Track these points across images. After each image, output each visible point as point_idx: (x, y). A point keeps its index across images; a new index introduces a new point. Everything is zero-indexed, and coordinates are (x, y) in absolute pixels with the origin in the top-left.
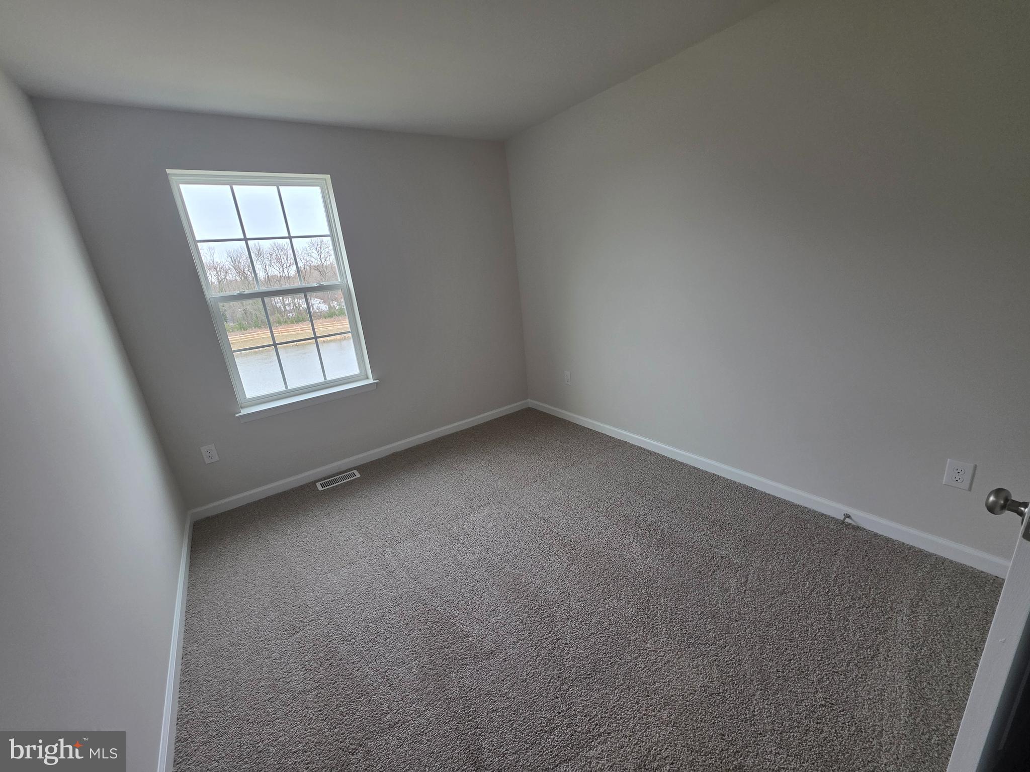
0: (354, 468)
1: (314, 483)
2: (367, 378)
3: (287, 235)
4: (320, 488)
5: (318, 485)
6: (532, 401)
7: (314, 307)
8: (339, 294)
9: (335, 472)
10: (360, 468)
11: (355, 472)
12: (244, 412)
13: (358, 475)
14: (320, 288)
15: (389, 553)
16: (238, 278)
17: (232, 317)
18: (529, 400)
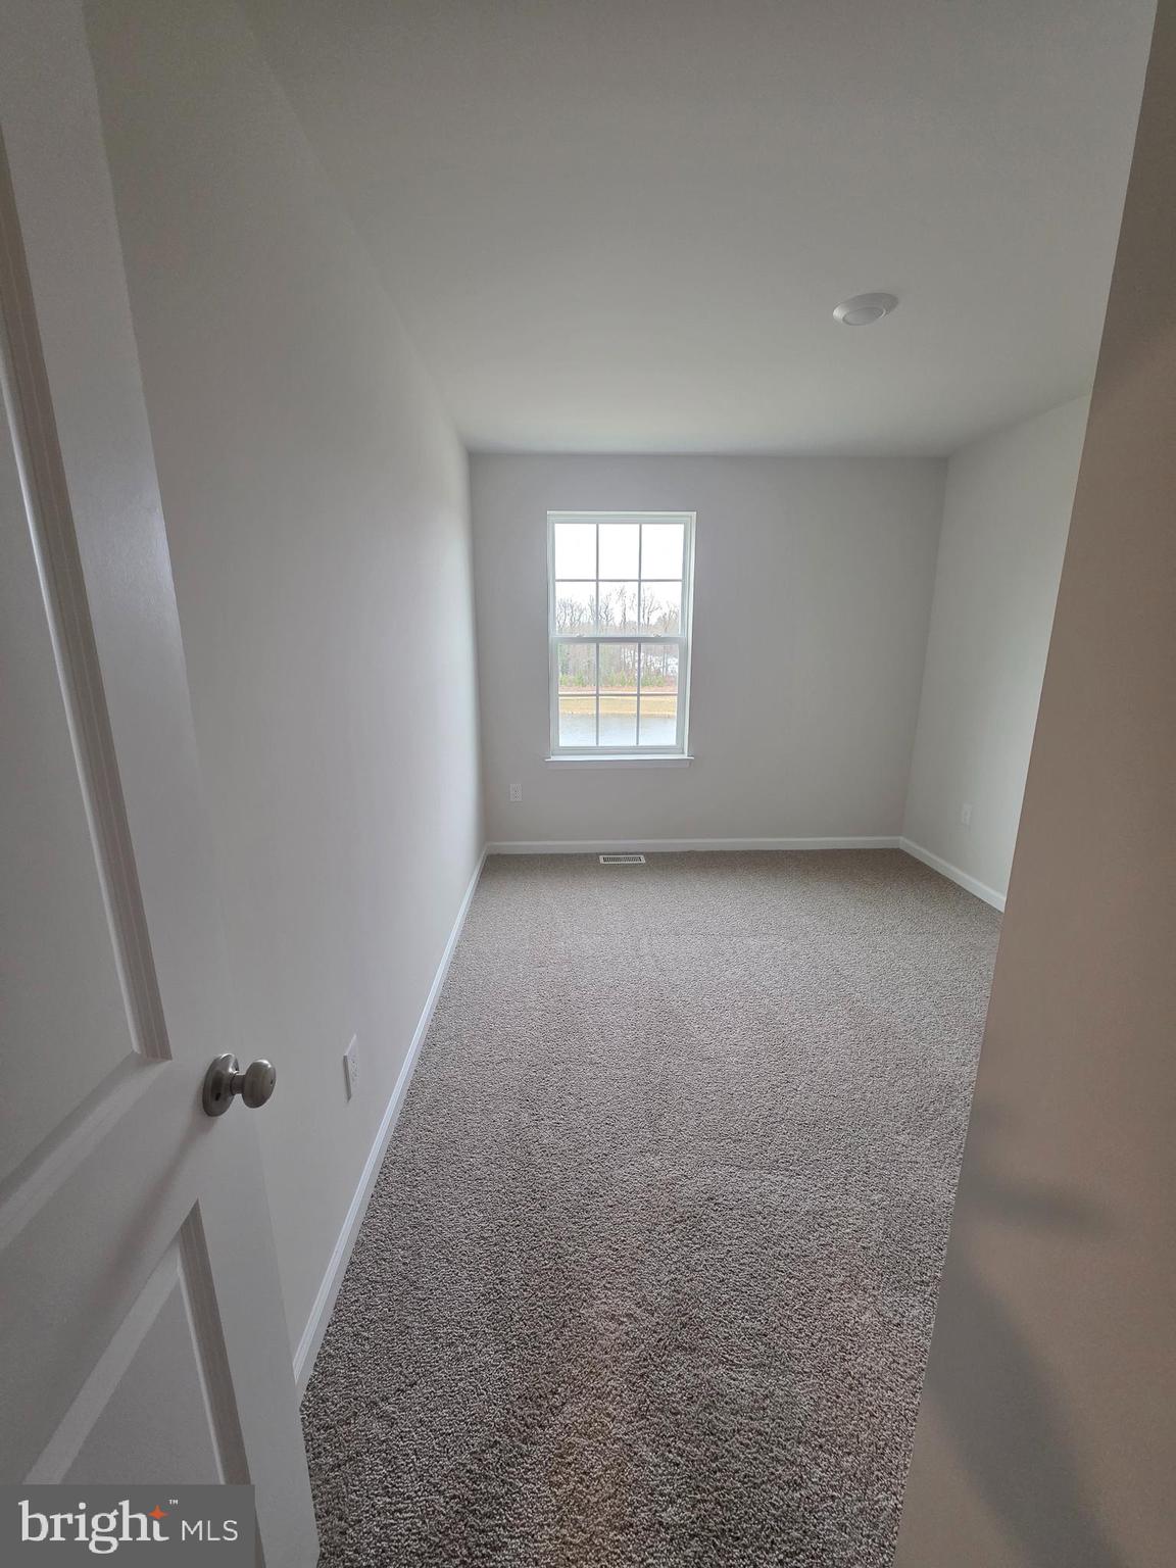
0: (642, 853)
1: (598, 854)
2: (683, 753)
3: (637, 578)
4: (602, 861)
5: (601, 857)
6: (906, 841)
7: (669, 669)
8: (676, 647)
9: (620, 851)
10: (648, 855)
11: (642, 857)
12: (553, 758)
13: (643, 861)
14: (657, 640)
15: (645, 940)
16: (592, 621)
17: (574, 668)
18: (901, 838)
